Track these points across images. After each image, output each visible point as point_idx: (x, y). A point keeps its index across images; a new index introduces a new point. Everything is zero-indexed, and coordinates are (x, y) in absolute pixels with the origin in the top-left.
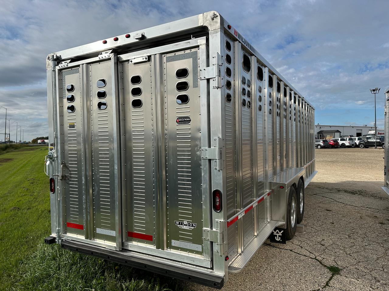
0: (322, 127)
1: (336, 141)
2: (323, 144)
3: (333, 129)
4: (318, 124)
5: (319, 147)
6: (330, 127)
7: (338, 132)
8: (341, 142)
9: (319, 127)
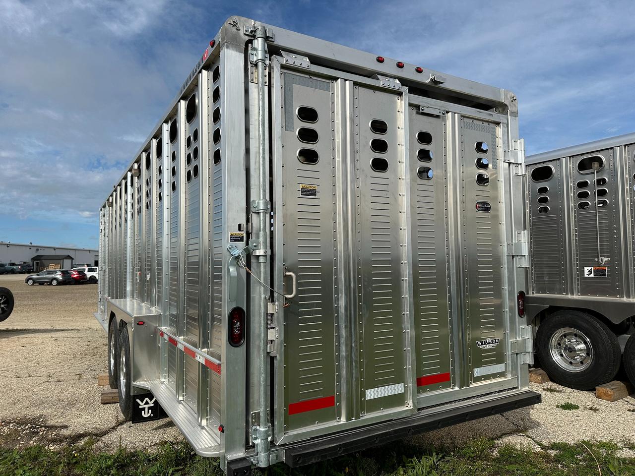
0: (39, 249)
1: (81, 273)
2: (63, 277)
3: (58, 253)
4: (31, 243)
5: (55, 282)
6: (54, 249)
7: (68, 259)
8: (89, 275)
9: (35, 249)
